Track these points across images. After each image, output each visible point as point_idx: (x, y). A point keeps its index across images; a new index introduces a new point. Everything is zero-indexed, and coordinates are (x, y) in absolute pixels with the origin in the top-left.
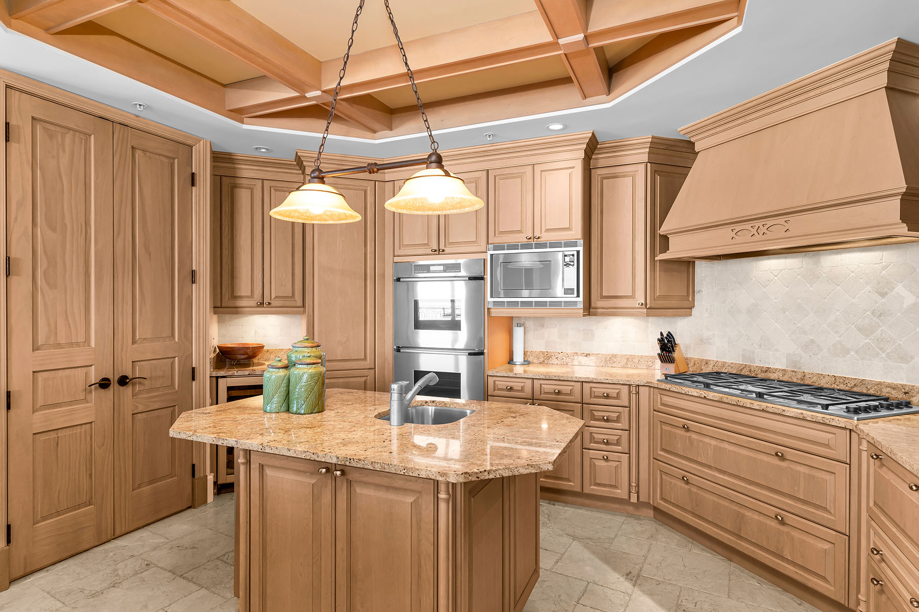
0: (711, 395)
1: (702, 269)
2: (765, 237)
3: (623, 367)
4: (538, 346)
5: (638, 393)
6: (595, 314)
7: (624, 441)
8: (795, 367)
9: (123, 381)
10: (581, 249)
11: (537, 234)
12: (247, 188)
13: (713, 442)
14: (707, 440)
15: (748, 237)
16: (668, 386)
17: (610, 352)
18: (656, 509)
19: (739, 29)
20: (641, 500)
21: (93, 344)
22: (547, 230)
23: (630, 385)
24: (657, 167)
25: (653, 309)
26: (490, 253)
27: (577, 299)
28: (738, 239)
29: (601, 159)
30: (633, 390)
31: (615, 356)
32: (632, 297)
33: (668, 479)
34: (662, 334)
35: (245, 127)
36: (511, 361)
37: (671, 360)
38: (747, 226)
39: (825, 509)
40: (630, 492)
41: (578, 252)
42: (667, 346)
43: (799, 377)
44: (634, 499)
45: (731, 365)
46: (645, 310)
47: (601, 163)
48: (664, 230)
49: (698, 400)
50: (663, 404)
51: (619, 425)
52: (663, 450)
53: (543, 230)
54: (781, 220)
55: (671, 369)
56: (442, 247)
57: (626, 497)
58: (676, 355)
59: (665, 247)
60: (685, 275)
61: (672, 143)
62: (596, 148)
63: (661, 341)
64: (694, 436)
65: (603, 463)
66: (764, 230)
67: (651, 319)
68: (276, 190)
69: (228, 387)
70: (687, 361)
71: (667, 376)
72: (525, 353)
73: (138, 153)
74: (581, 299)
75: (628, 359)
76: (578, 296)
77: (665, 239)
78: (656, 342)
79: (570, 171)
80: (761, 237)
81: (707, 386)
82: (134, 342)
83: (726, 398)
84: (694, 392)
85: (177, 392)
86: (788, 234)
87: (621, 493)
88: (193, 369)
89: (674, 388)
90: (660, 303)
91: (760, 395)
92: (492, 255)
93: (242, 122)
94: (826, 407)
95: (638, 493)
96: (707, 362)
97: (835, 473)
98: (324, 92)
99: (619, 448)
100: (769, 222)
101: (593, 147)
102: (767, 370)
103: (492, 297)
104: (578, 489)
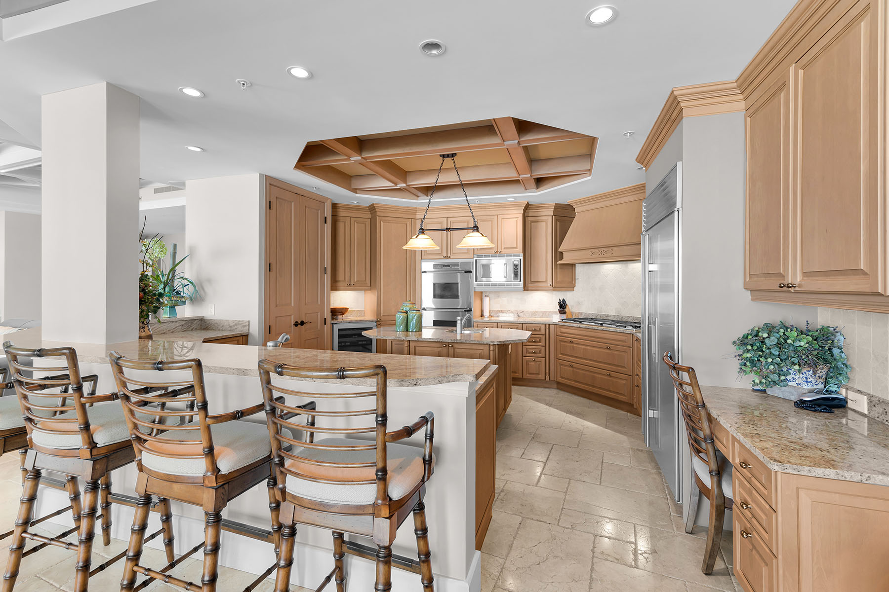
0: (581, 326)
1: (579, 269)
2: (603, 256)
3: (541, 317)
4: (496, 308)
5: (549, 328)
6: (528, 290)
7: (543, 351)
8: (619, 313)
9: (302, 323)
10: (522, 258)
11: (500, 250)
12: (343, 222)
13: (583, 347)
14: (580, 346)
15: (597, 256)
16: (563, 324)
17: (534, 310)
18: (558, 383)
19: (590, 178)
20: (551, 379)
21: (293, 305)
22: (505, 248)
23: (545, 324)
24: (557, 217)
25: (555, 288)
26: (475, 259)
27: (520, 283)
28: (594, 256)
29: (531, 213)
30: (547, 326)
31: (537, 312)
32: (546, 281)
33: (564, 367)
34: (560, 300)
35: (357, 195)
36: (482, 316)
37: (565, 313)
38: (597, 250)
39: (623, 367)
40: (545, 376)
41: (520, 259)
42: (562, 306)
43: (620, 318)
44: (547, 379)
45: (592, 314)
46: (552, 288)
47: (530, 214)
48: (560, 250)
49: (577, 328)
50: (561, 332)
51: (540, 344)
52: (562, 354)
53: (503, 248)
54: (610, 249)
55: (564, 317)
56: (449, 255)
57: (544, 378)
58: (566, 310)
59: (561, 258)
60: (571, 270)
61: (565, 206)
62: (528, 207)
63: (560, 303)
64: (575, 345)
65: (533, 363)
66: (603, 253)
67: (554, 292)
68: (357, 223)
69: (339, 329)
70: (572, 313)
71: (562, 320)
72: (490, 311)
73: (307, 209)
74: (522, 282)
75: (543, 314)
76: (520, 281)
77: (561, 253)
78: (557, 304)
79: (516, 219)
80: (601, 256)
81: (580, 322)
82: (305, 305)
83: (587, 326)
84: (575, 325)
85: (319, 331)
86: (612, 255)
87: (541, 377)
88: (325, 319)
89: (566, 324)
90: (558, 285)
91: (602, 324)
92: (476, 260)
93: (356, 193)
94: (625, 327)
95: (549, 376)
96: (581, 314)
97: (627, 352)
98: (363, 158)
99: (540, 355)
100: (606, 249)
101: (527, 207)
102: (607, 316)
103: (476, 281)
104: (521, 377)
